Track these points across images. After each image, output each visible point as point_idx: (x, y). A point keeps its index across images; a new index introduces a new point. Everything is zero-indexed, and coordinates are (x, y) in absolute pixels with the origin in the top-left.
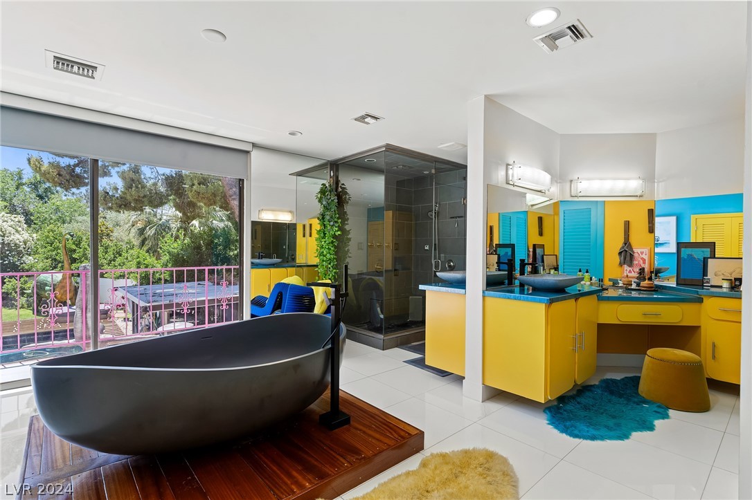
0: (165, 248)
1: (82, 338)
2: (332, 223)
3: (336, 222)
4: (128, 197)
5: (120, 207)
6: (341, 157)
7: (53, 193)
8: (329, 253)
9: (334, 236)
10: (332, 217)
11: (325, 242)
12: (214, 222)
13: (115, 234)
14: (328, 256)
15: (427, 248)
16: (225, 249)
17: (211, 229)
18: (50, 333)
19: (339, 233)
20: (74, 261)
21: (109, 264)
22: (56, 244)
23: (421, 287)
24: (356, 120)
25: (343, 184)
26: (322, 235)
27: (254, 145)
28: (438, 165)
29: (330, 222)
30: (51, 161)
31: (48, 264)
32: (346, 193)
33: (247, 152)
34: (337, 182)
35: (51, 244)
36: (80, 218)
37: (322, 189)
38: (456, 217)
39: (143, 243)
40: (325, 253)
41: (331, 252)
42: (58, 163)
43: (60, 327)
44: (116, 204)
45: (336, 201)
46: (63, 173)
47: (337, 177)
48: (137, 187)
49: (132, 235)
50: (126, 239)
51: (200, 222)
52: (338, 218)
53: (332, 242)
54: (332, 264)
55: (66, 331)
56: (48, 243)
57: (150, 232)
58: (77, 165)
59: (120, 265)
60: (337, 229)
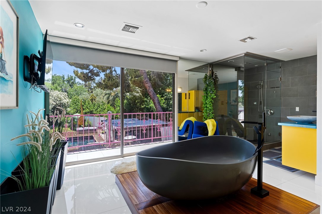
0: (117, 104)
1: (109, 142)
2: (211, 92)
3: (214, 92)
4: (108, 84)
5: (105, 88)
6: (217, 60)
7: (74, 84)
8: (210, 106)
9: (212, 98)
10: (211, 89)
11: (208, 101)
12: (135, 93)
13: (97, 99)
14: (210, 108)
15: (255, 103)
16: (140, 105)
17: (135, 96)
18: (77, 137)
19: (215, 97)
20: (84, 109)
21: (95, 111)
22: (77, 103)
23: (279, 124)
24: (241, 40)
25: (216, 74)
26: (206, 98)
27: (181, 58)
28: (268, 61)
29: (210, 91)
30: (81, 71)
31: (75, 111)
32: (217, 78)
33: (176, 61)
34: (213, 73)
35: (76, 103)
36: (84, 93)
37: (205, 76)
38: (275, 88)
39: (108, 103)
40: (208, 106)
41: (211, 106)
42: (84, 72)
43: (80, 135)
44: (104, 87)
45: (213, 82)
46: (85, 76)
47: (213, 70)
48: (111, 80)
49: (104, 99)
50: (101, 101)
51: (130, 94)
52: (214, 90)
53: (211, 101)
54: (211, 111)
55: (83, 137)
56: (74, 103)
57: (111, 98)
58: (89, 73)
59: (99, 111)
60: (214, 95)
